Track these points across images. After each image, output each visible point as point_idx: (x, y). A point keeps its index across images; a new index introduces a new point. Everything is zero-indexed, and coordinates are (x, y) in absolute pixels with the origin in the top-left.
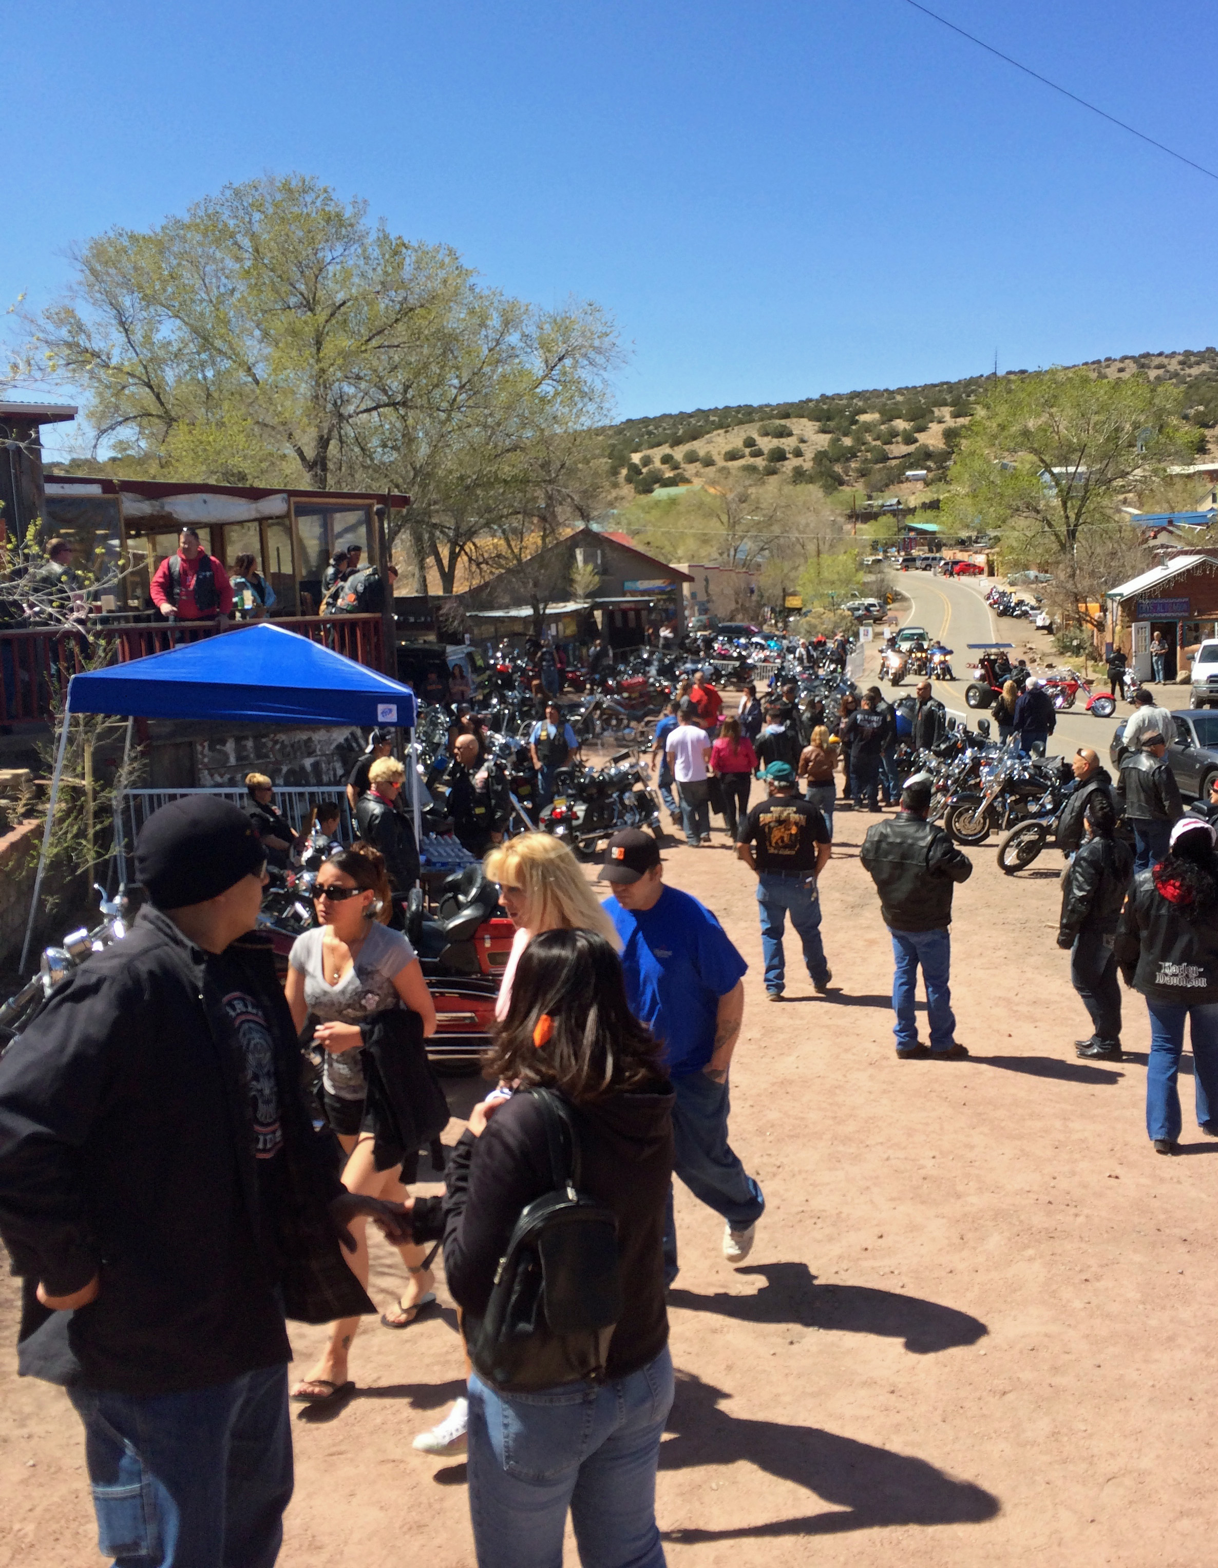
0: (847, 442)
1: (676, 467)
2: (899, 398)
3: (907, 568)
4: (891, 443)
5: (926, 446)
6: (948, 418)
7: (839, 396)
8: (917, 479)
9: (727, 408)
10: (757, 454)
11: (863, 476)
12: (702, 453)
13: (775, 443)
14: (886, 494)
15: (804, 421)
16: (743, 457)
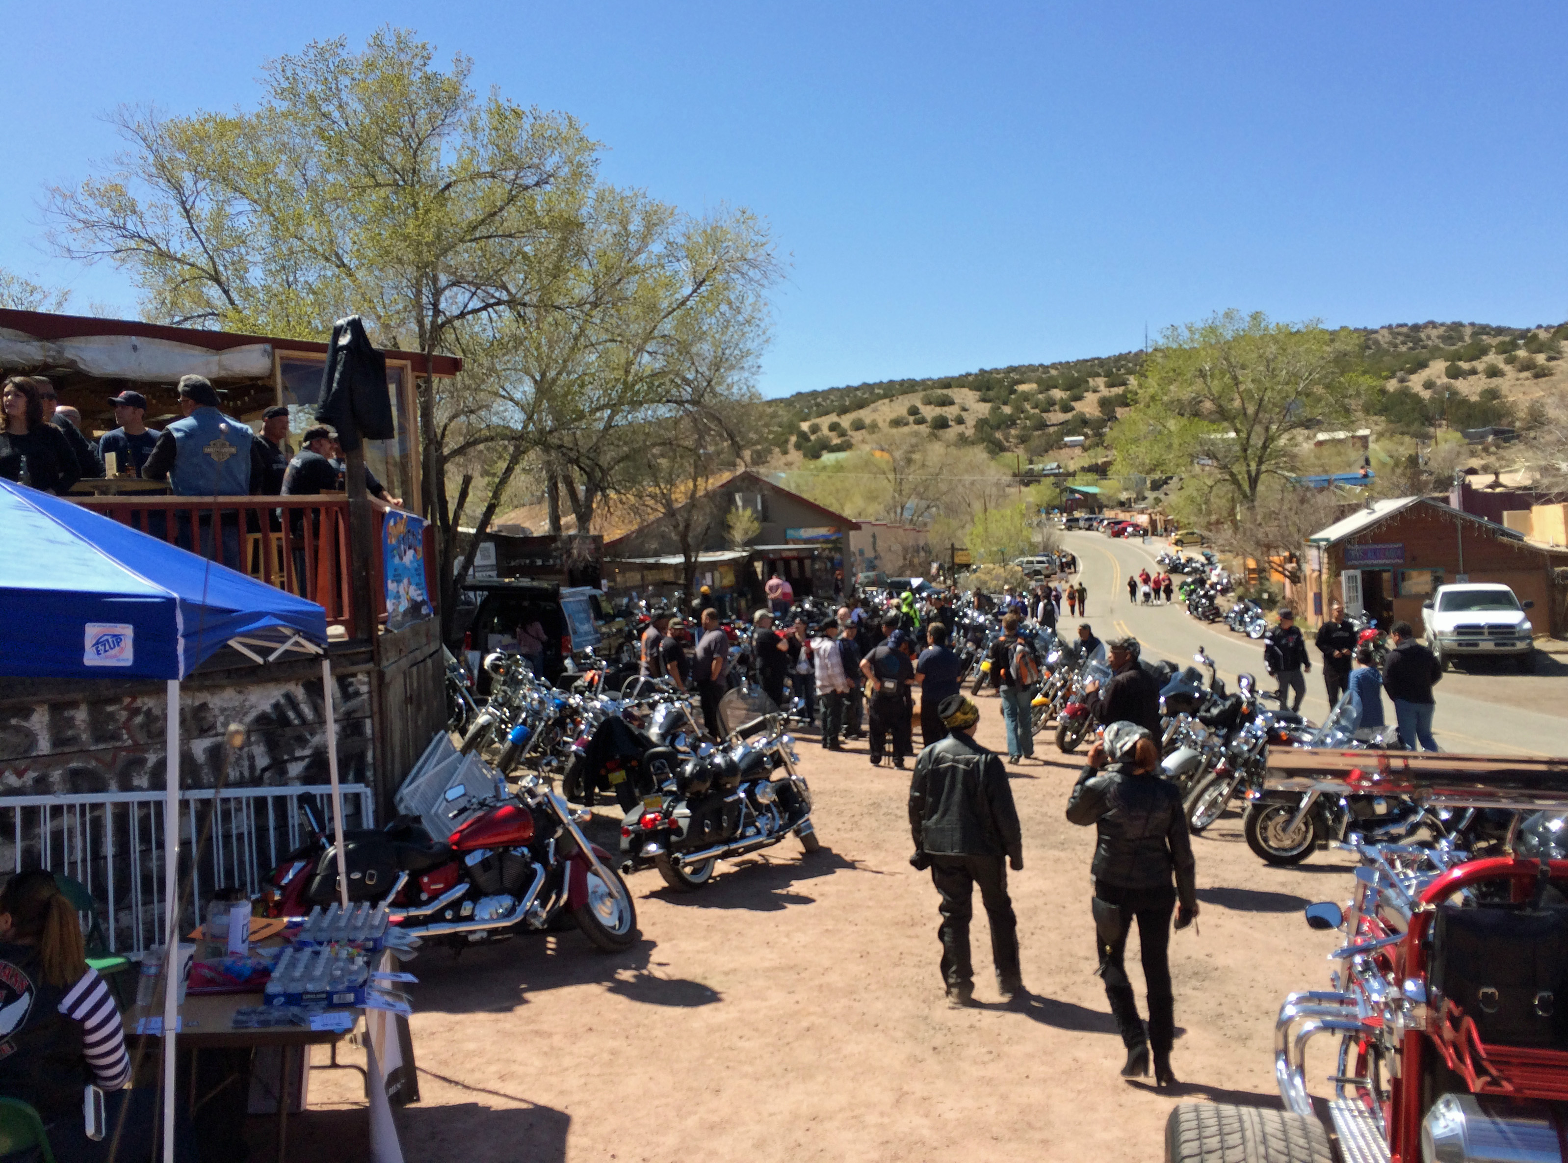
0: (1007, 410)
1: (843, 434)
2: (1054, 372)
3: (1069, 528)
4: (1048, 411)
5: (1083, 414)
6: (1102, 387)
7: (997, 371)
8: (1073, 445)
9: (891, 382)
10: (921, 421)
11: (1023, 442)
12: (868, 421)
13: (938, 411)
14: (1046, 459)
15: (965, 391)
16: (907, 424)
